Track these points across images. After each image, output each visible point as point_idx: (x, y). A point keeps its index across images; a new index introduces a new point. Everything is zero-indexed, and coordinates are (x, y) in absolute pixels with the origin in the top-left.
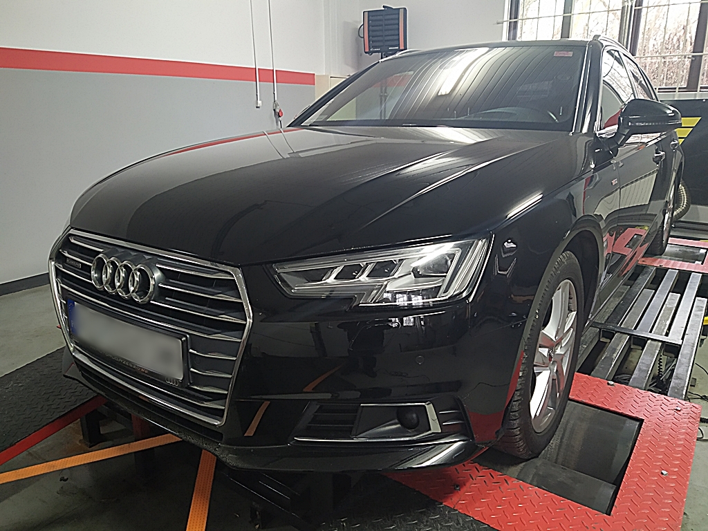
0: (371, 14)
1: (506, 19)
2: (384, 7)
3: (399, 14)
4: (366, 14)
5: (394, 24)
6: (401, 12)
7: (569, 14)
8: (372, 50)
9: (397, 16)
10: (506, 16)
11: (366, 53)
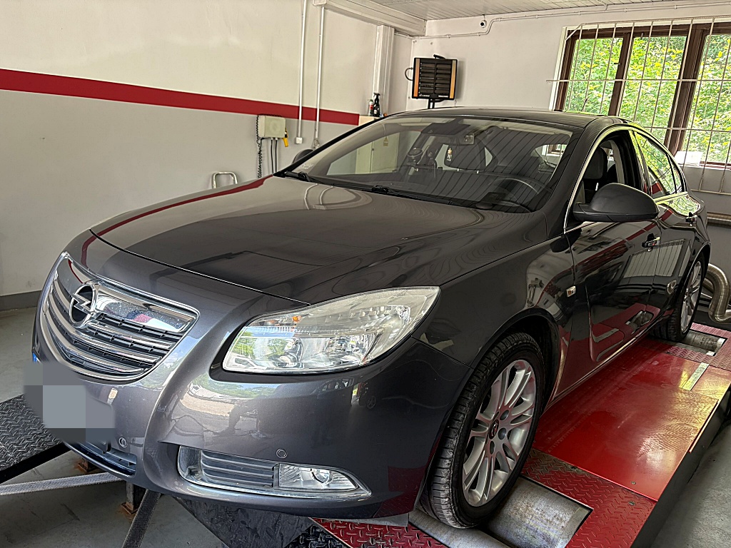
0: (422, 61)
1: (555, 79)
2: (435, 56)
3: (451, 65)
4: (418, 61)
5: (445, 74)
6: (454, 62)
7: (621, 80)
8: (420, 95)
9: (449, 67)
10: (556, 76)
11: (413, 97)
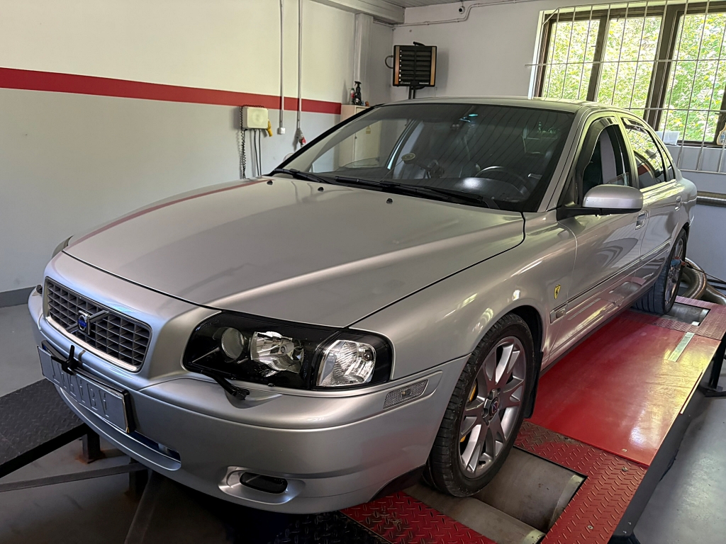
0: (402, 48)
1: (534, 63)
2: (414, 43)
3: (431, 52)
4: (398, 49)
5: (426, 61)
6: (434, 49)
7: (598, 62)
8: (401, 83)
9: (428, 54)
10: (535, 60)
11: (394, 85)
